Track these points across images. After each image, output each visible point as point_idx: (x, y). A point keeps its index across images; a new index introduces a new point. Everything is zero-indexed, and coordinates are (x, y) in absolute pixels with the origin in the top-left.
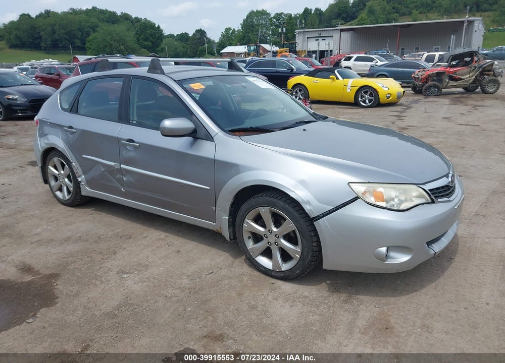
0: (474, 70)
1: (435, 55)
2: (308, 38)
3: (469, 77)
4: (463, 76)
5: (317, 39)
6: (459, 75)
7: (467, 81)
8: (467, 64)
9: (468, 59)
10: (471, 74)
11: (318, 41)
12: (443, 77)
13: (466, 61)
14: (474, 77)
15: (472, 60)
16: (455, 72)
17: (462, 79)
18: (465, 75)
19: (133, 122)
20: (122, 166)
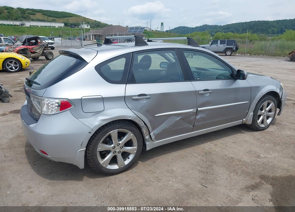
0: (41, 47)
3: (40, 51)
4: (36, 50)
6: (35, 50)
7: (39, 54)
10: (40, 50)
12: (27, 51)
13: (32, 43)
14: (42, 51)
15: (37, 42)
16: (32, 49)
17: (36, 52)
18: (38, 50)
19: (198, 79)
20: (199, 109)
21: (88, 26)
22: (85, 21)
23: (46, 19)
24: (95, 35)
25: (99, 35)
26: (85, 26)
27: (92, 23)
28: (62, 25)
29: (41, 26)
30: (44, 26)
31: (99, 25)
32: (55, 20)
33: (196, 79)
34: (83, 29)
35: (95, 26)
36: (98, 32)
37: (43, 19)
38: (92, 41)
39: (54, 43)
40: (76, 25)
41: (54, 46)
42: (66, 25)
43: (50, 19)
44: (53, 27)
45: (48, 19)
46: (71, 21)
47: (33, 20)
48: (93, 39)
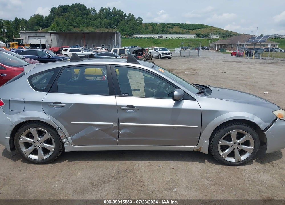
0: (144, 58)
1: (117, 50)
2: (28, 36)
5: (35, 37)
8: (141, 55)
9: (140, 53)
11: (40, 39)
15: (143, 53)
19: (126, 94)
20: (121, 124)
21: (217, 36)
22: (217, 31)
23: (181, 31)
24: (221, 45)
25: (225, 45)
26: (215, 37)
27: (223, 33)
28: (194, 36)
29: (175, 38)
30: (177, 38)
31: (230, 35)
32: (189, 32)
33: (123, 94)
34: (211, 40)
35: (226, 36)
36: (225, 42)
37: (178, 31)
38: (217, 50)
39: (171, 53)
40: (207, 36)
41: (171, 56)
42: (197, 36)
43: (185, 31)
44: (185, 38)
45: (183, 31)
46: (203, 32)
47: (170, 33)
48: (218, 49)
